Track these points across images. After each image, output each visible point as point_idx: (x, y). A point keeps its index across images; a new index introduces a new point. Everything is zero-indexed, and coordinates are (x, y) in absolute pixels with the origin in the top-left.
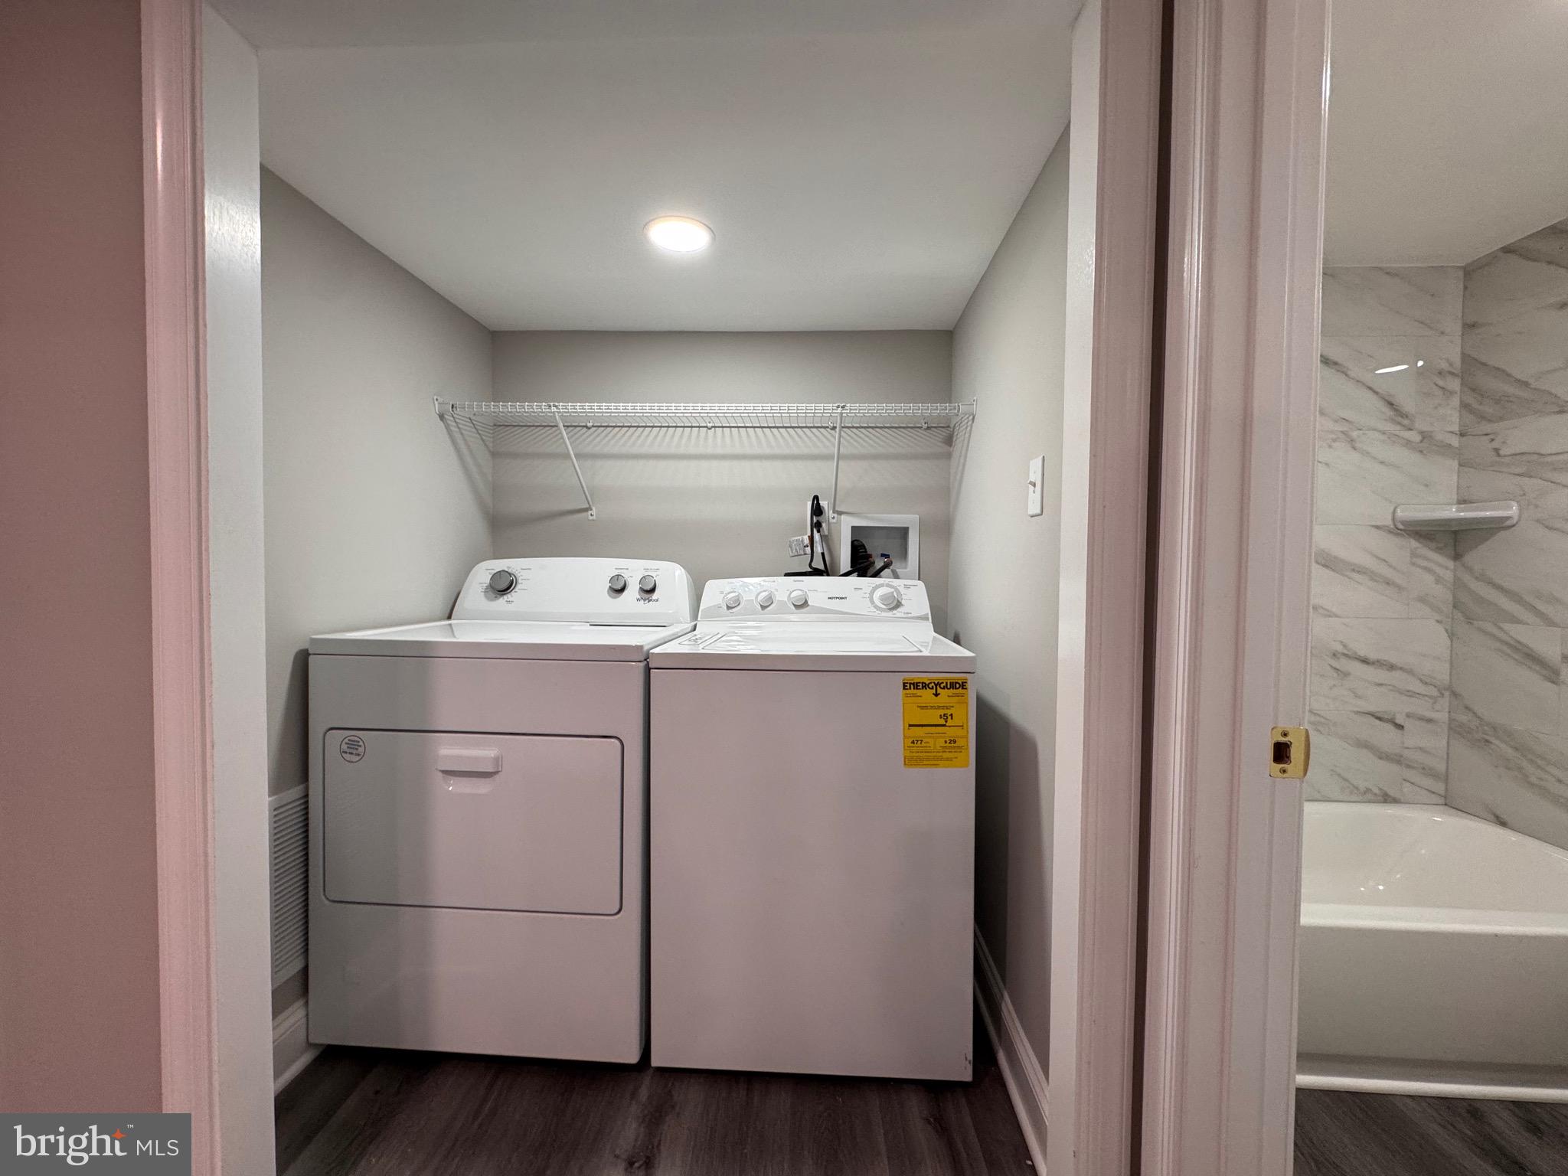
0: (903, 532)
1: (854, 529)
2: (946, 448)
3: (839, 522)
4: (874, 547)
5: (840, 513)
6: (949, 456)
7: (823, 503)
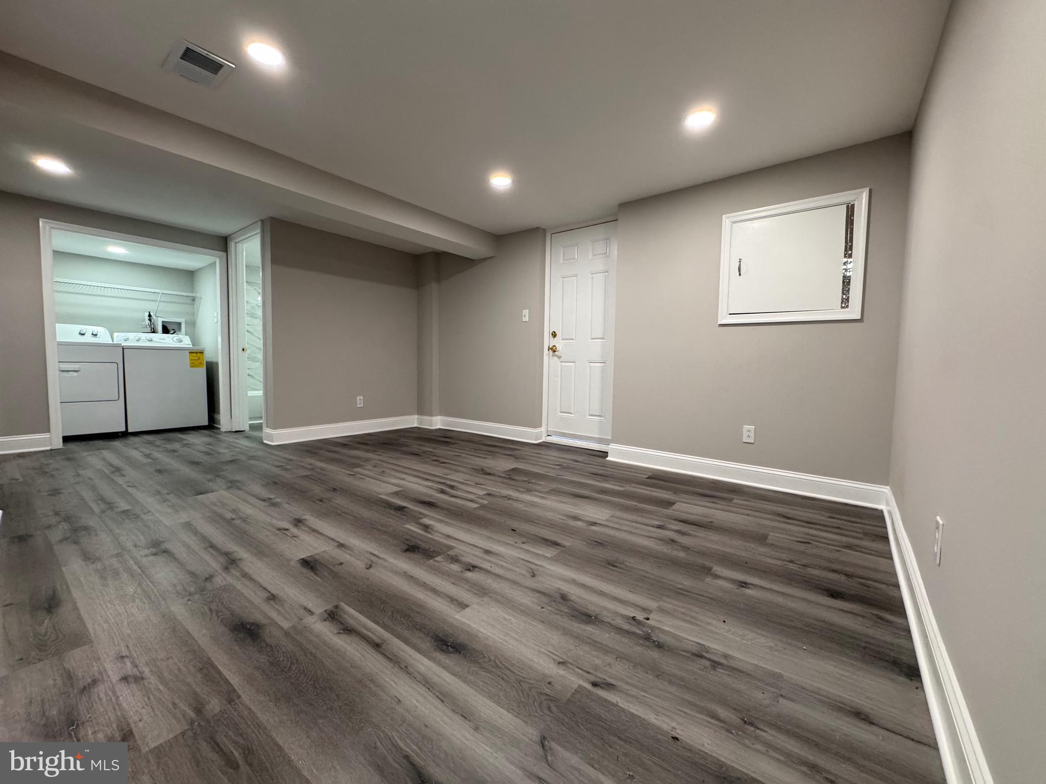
0: (179, 324)
1: (163, 322)
2: (192, 302)
3: (157, 320)
4: (169, 327)
5: (157, 317)
6: (194, 304)
7: (151, 314)
